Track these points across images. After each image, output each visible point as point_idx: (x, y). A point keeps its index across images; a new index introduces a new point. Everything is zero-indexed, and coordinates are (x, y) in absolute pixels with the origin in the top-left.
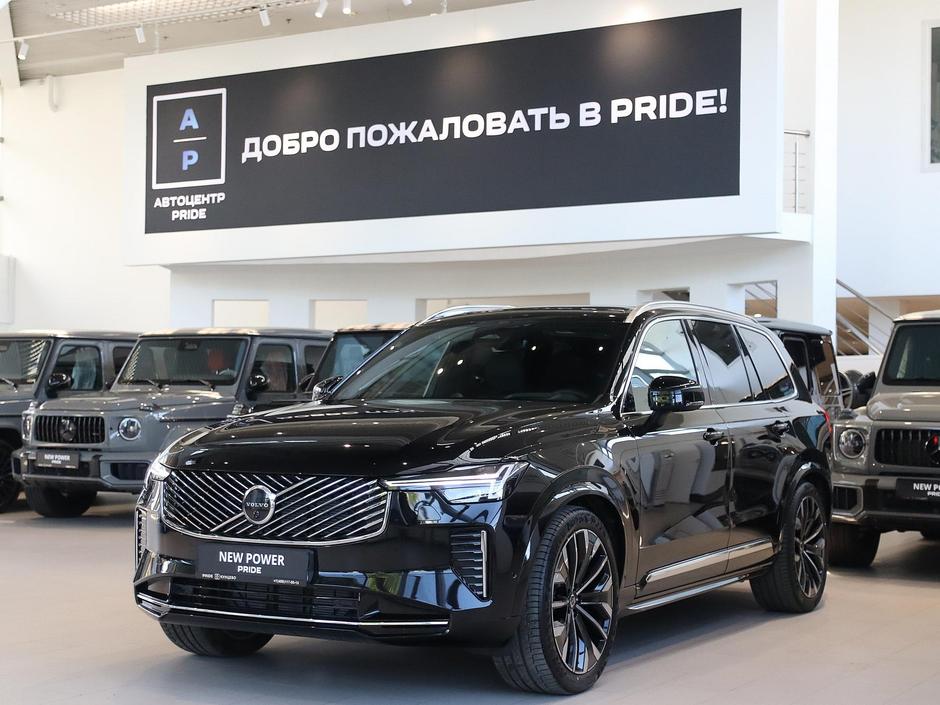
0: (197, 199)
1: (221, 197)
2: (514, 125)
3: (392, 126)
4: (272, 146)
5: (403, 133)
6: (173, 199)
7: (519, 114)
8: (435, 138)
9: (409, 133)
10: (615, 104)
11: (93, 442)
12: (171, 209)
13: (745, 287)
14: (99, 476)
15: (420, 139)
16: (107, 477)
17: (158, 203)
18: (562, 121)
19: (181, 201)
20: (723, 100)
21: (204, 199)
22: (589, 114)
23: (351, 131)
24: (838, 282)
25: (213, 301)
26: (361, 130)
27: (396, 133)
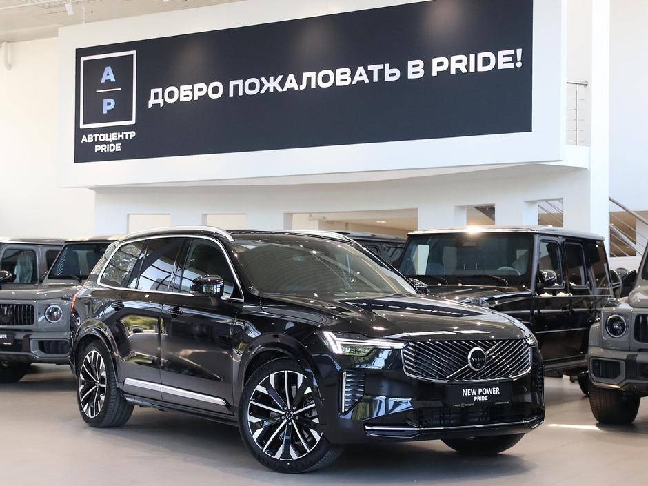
0: (114, 136)
1: (132, 134)
2: (357, 78)
3: (263, 79)
4: (171, 95)
5: (272, 84)
6: (96, 136)
7: (361, 69)
8: (297, 88)
9: (276, 84)
10: (435, 61)
11: (25, 324)
12: (94, 143)
13: (538, 203)
14: (30, 351)
15: (285, 89)
16: (35, 352)
17: (84, 139)
18: (394, 74)
19: (102, 137)
20: (519, 58)
21: (119, 136)
22: (415, 69)
23: (232, 83)
24: (610, 199)
25: (128, 215)
26: (240, 82)
27: (267, 85)
